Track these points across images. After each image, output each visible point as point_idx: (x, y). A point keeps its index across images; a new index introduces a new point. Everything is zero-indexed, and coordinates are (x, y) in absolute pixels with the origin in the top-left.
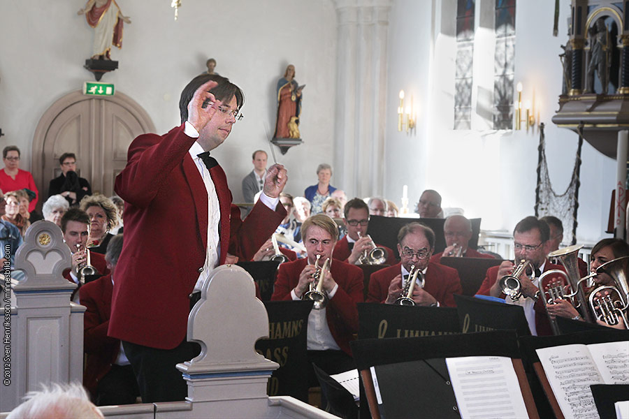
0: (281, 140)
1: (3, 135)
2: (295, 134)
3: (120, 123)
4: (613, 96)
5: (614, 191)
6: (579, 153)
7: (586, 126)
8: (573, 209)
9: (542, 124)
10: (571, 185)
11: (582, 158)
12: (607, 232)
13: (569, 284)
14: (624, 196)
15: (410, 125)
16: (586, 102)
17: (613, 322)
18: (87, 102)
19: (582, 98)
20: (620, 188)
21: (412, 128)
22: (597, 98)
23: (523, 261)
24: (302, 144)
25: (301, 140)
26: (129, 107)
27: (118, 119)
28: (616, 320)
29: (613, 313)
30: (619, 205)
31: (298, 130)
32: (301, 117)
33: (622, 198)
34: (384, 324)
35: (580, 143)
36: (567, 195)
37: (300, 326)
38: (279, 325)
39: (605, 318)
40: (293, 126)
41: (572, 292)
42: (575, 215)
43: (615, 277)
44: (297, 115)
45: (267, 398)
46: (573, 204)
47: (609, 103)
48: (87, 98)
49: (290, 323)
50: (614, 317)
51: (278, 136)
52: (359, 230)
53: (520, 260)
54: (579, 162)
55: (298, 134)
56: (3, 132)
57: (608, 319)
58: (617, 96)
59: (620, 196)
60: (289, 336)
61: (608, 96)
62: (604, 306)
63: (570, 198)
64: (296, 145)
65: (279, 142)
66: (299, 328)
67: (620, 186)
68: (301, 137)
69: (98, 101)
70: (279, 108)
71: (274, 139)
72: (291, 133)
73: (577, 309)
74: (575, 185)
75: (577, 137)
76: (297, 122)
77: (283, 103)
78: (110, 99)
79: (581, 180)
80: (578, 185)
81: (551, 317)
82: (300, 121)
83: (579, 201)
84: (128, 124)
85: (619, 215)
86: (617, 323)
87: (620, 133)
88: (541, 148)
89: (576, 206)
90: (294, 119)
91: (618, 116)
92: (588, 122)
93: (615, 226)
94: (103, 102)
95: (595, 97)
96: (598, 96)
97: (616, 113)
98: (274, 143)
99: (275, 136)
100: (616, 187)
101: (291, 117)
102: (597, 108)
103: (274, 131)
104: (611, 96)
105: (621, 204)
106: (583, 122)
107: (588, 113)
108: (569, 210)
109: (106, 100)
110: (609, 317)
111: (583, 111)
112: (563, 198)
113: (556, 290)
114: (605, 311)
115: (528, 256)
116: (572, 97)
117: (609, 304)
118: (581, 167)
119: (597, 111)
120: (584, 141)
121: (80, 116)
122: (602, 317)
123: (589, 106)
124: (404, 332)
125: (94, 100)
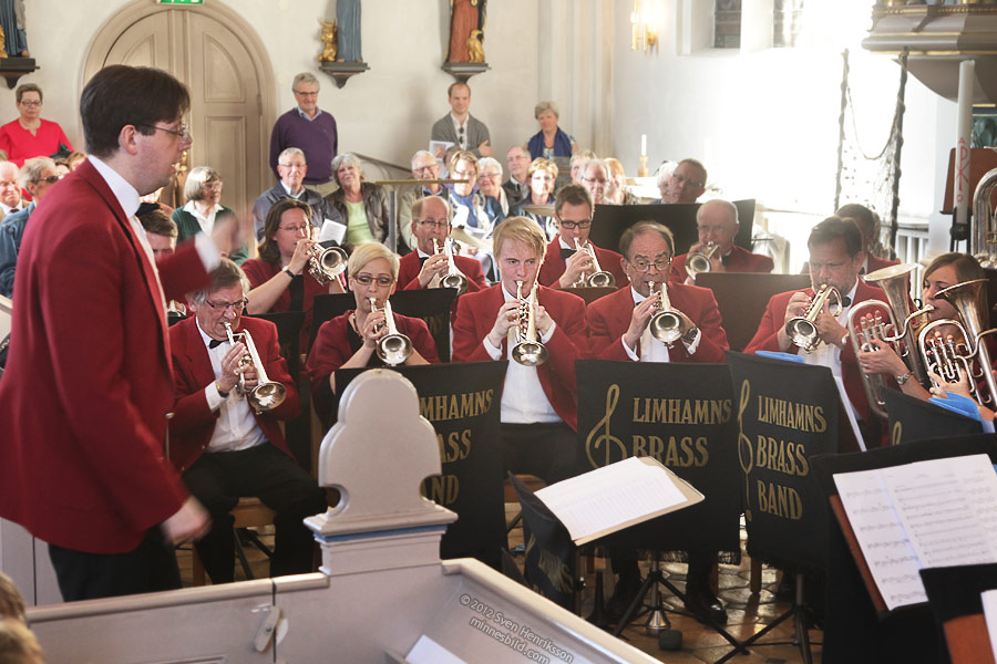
0: (456, 65)
1: (38, 68)
2: (477, 55)
3: (215, 47)
4: (953, 7)
5: (953, 151)
6: (901, 94)
7: (911, 53)
8: (892, 178)
9: (847, 50)
10: (890, 142)
11: (906, 103)
12: (942, 213)
13: (893, 322)
14: (968, 159)
15: (649, 40)
16: (912, 17)
17: (951, 375)
18: (165, 14)
19: (905, 11)
20: (962, 148)
21: (652, 45)
22: (928, 12)
23: (824, 286)
24: (488, 71)
25: (486, 65)
26: (226, 20)
27: (210, 39)
28: (956, 373)
29: (953, 362)
30: (961, 173)
31: (482, 49)
32: (486, 29)
33: (965, 162)
34: (614, 391)
35: (904, 80)
36: (884, 158)
37: (489, 399)
38: (454, 397)
39: (940, 369)
40: (474, 42)
41: (896, 334)
42: (896, 188)
43: (960, 308)
44: (480, 27)
45: (440, 564)
46: (893, 171)
47: (946, 18)
48: (163, 8)
49: (471, 395)
50: (954, 368)
51: (452, 61)
52: (576, 235)
53: (820, 285)
54: (901, 109)
55: (482, 57)
56: (37, 65)
57: (944, 371)
58: (958, 7)
59: (962, 159)
60: (471, 414)
61: (945, 7)
62: (939, 350)
63: (889, 162)
64: (479, 72)
65: (454, 69)
66: (486, 403)
67: (962, 144)
68: (487, 61)
69: (180, 13)
70: (453, 18)
71: (446, 66)
72: (471, 54)
73: (903, 359)
74: (895, 143)
75: (898, 68)
76: (480, 37)
77: (459, 9)
78: (198, 10)
79: (905, 135)
80: (900, 142)
81: (865, 370)
82: (485, 36)
83: (902, 167)
84: (226, 47)
85: (960, 188)
86: (957, 378)
87: (962, 65)
88: (844, 86)
89: (898, 174)
90: (476, 33)
91: (959, 38)
92: (915, 48)
93: (955, 204)
94: (188, 13)
95: (925, 10)
96: (930, 7)
97: (957, 34)
98: (446, 71)
99: (447, 60)
100: (956, 144)
101: (471, 31)
102: (929, 26)
103: (447, 53)
104: (949, 7)
105: (964, 172)
106: (906, 49)
107: (914, 34)
108: (887, 179)
109: (191, 11)
110: (946, 368)
111: (908, 31)
112: (878, 161)
113: (874, 331)
114: (942, 357)
115: (831, 280)
116: (891, 8)
117: (947, 348)
118: (905, 115)
119: (928, 31)
120: (910, 76)
121: (153, 36)
122: (936, 367)
123: (917, 24)
124: (645, 402)
125: (173, 11)
